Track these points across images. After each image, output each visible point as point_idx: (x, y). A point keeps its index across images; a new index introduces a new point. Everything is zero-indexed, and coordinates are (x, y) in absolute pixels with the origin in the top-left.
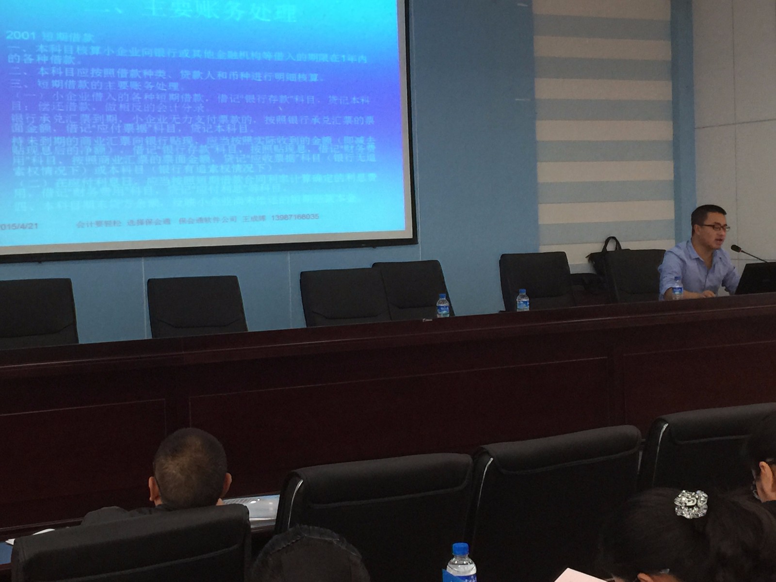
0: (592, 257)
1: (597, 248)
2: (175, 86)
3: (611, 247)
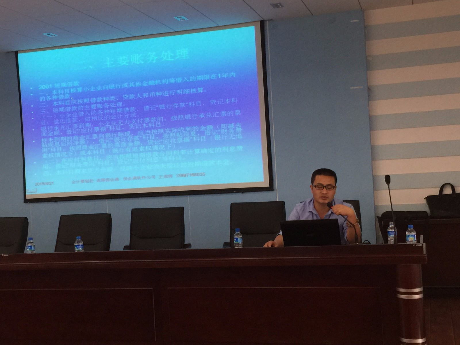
0: (430, 199)
2: (120, 104)
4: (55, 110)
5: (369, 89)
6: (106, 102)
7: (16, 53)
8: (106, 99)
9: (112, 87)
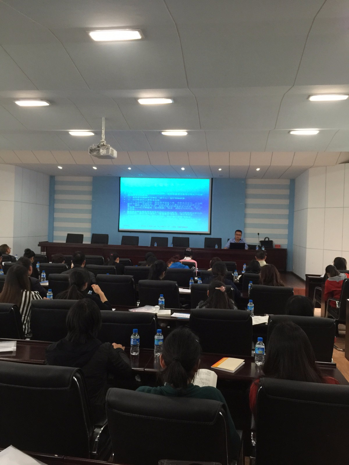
0: (261, 242)
1: (263, 240)
2: (159, 200)
3: (267, 240)
4: (134, 200)
5: (245, 205)
7: (120, 177)
8: (153, 198)
9: (156, 194)
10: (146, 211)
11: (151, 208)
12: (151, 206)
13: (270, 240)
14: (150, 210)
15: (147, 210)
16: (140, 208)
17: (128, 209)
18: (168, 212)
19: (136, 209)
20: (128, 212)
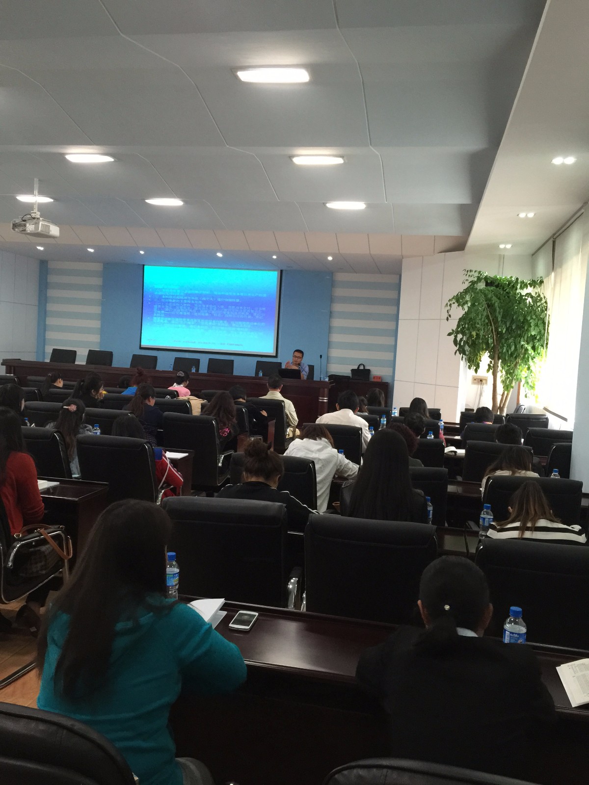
0: (353, 371)
4: (163, 300)
5: (331, 312)
6: (193, 300)
7: (144, 265)
8: (193, 298)
9: (197, 292)
10: (181, 319)
11: (188, 313)
12: (188, 311)
13: (367, 368)
14: (187, 317)
15: (182, 316)
16: (173, 313)
17: (155, 315)
18: (214, 321)
19: (168, 315)
20: (155, 318)
